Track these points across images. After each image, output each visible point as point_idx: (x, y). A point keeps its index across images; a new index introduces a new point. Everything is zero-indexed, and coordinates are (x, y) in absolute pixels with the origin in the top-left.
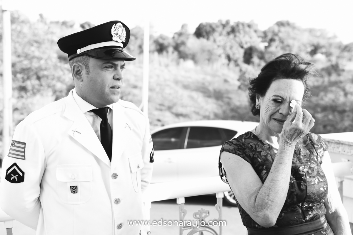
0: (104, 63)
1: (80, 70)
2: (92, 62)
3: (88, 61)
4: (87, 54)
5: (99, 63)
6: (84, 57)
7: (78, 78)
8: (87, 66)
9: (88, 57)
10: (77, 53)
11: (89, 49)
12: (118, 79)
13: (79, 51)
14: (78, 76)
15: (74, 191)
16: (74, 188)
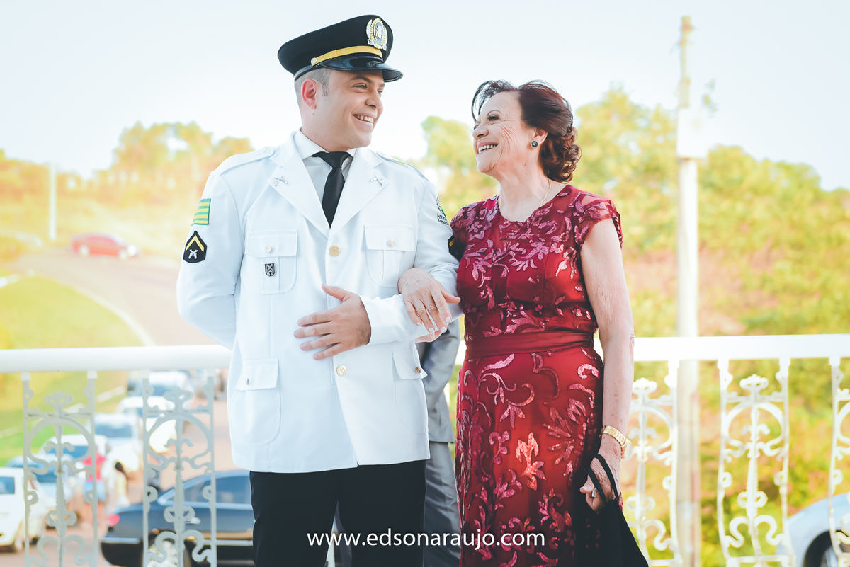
0: (352, 79)
1: (313, 90)
2: (333, 77)
3: (327, 75)
4: (326, 64)
5: (346, 78)
6: (323, 69)
7: (308, 103)
8: (325, 83)
9: (329, 70)
10: (311, 64)
11: (331, 57)
12: (373, 106)
13: (314, 61)
14: (310, 100)
15: (270, 273)
16: (270, 267)
